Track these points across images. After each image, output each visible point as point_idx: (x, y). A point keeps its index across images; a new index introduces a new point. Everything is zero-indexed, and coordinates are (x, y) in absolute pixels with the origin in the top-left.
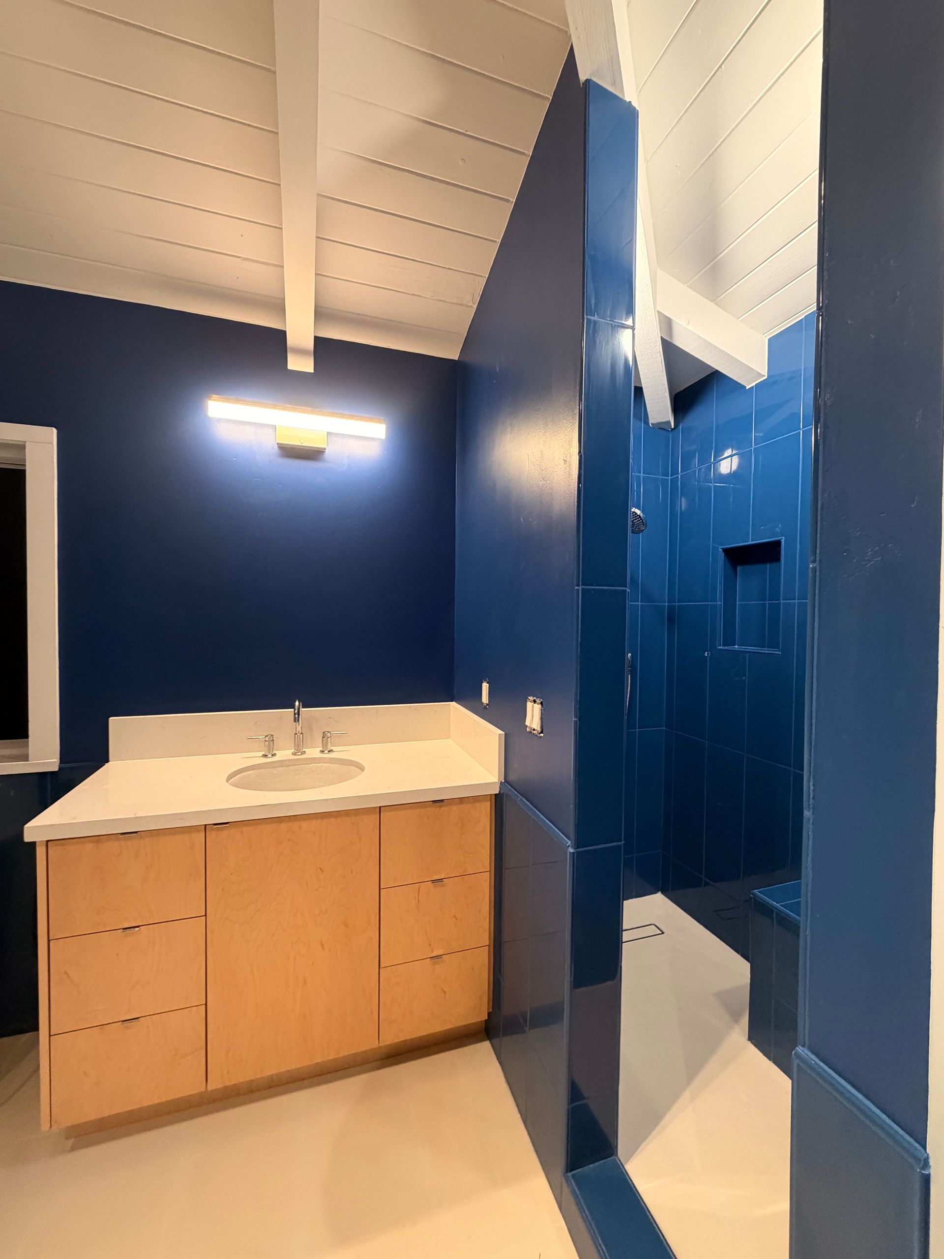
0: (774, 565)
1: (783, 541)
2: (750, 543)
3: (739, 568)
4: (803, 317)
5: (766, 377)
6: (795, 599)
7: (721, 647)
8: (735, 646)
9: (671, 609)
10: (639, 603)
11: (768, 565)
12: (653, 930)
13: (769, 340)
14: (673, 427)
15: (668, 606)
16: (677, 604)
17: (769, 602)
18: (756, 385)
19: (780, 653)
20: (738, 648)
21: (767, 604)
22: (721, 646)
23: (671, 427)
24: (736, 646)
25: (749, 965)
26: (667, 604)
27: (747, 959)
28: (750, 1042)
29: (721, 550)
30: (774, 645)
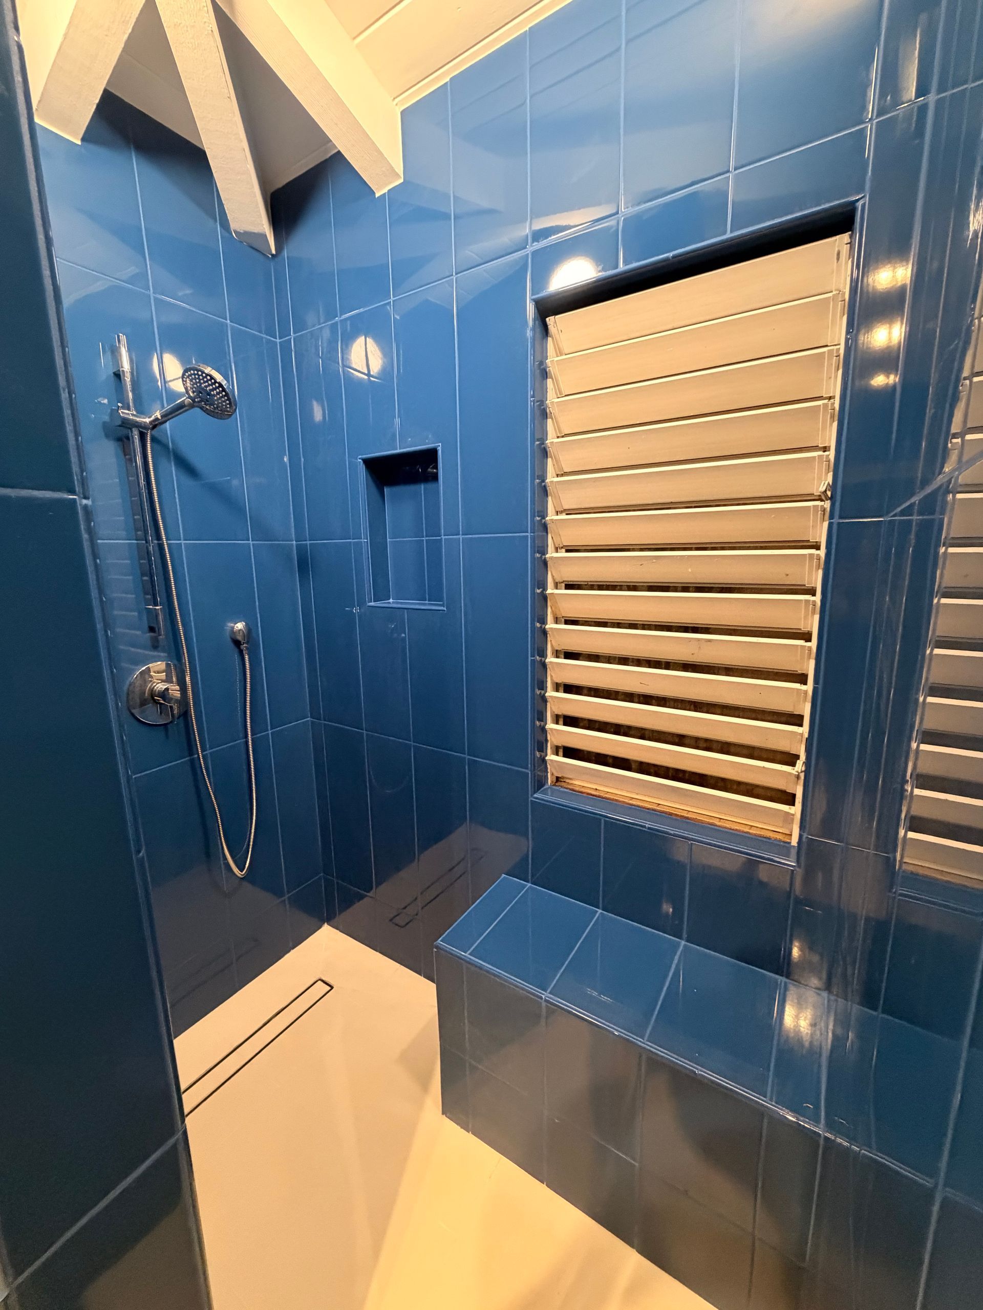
0: (430, 486)
1: (440, 449)
2: (398, 451)
3: (386, 490)
4: (447, 79)
5: (401, 181)
6: (459, 535)
7: (372, 604)
8: (389, 599)
9: (301, 550)
10: (250, 542)
11: (422, 486)
12: (321, 988)
13: (403, 113)
14: (274, 252)
15: (297, 545)
16: (308, 542)
17: (427, 538)
18: (389, 191)
19: (445, 609)
20: (393, 602)
21: (425, 541)
22: (371, 602)
23: (271, 250)
24: (391, 600)
25: (433, 986)
26: (294, 542)
27: (433, 981)
28: (444, 1116)
29: (360, 460)
30: (435, 596)
